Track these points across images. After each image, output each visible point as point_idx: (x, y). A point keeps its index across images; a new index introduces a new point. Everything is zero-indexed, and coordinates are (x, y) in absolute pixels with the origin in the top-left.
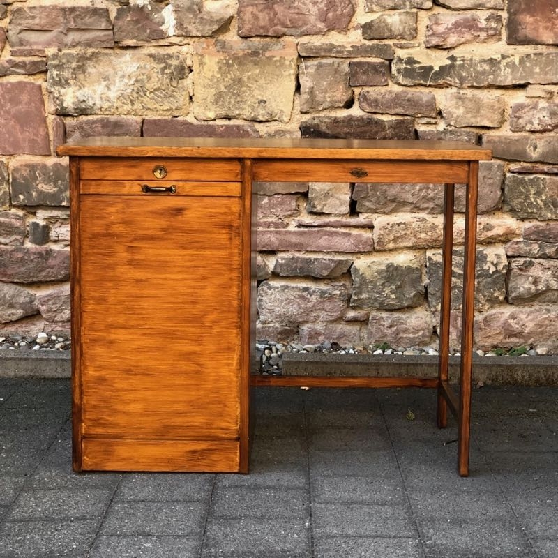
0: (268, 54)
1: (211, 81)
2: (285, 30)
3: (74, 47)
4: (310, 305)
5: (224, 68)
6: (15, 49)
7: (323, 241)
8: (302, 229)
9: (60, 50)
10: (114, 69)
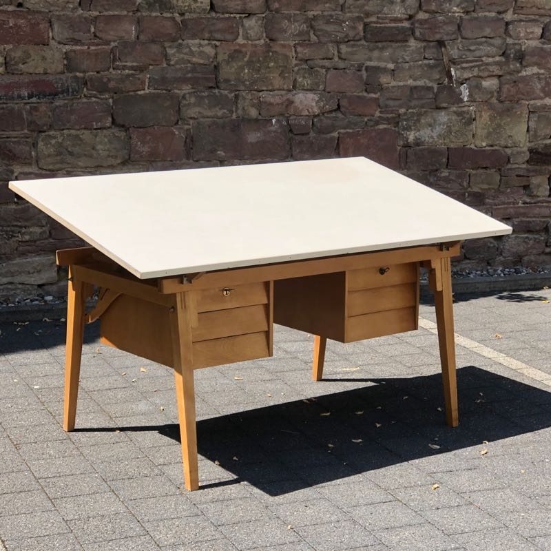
0: (514, 110)
1: (485, 125)
2: (523, 97)
3: (415, 108)
4: (529, 246)
5: (493, 118)
6: (383, 110)
7: (537, 211)
8: (526, 205)
9: (407, 110)
10: (435, 121)
